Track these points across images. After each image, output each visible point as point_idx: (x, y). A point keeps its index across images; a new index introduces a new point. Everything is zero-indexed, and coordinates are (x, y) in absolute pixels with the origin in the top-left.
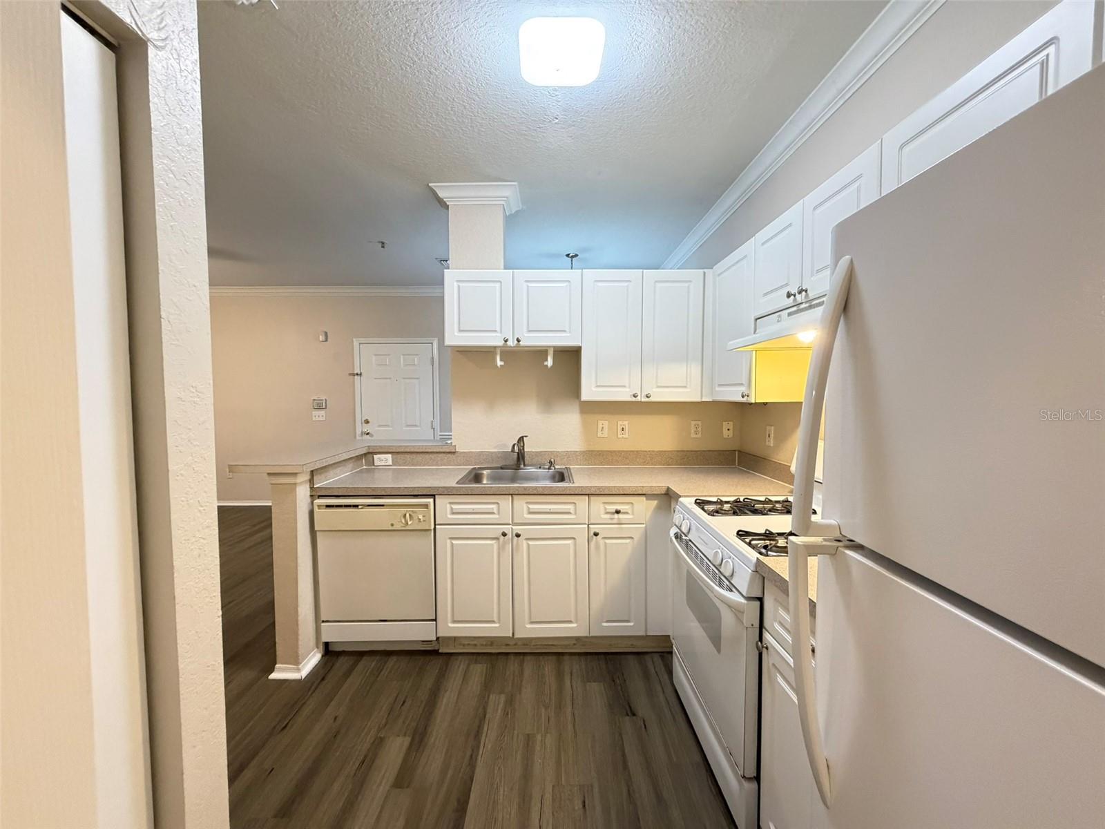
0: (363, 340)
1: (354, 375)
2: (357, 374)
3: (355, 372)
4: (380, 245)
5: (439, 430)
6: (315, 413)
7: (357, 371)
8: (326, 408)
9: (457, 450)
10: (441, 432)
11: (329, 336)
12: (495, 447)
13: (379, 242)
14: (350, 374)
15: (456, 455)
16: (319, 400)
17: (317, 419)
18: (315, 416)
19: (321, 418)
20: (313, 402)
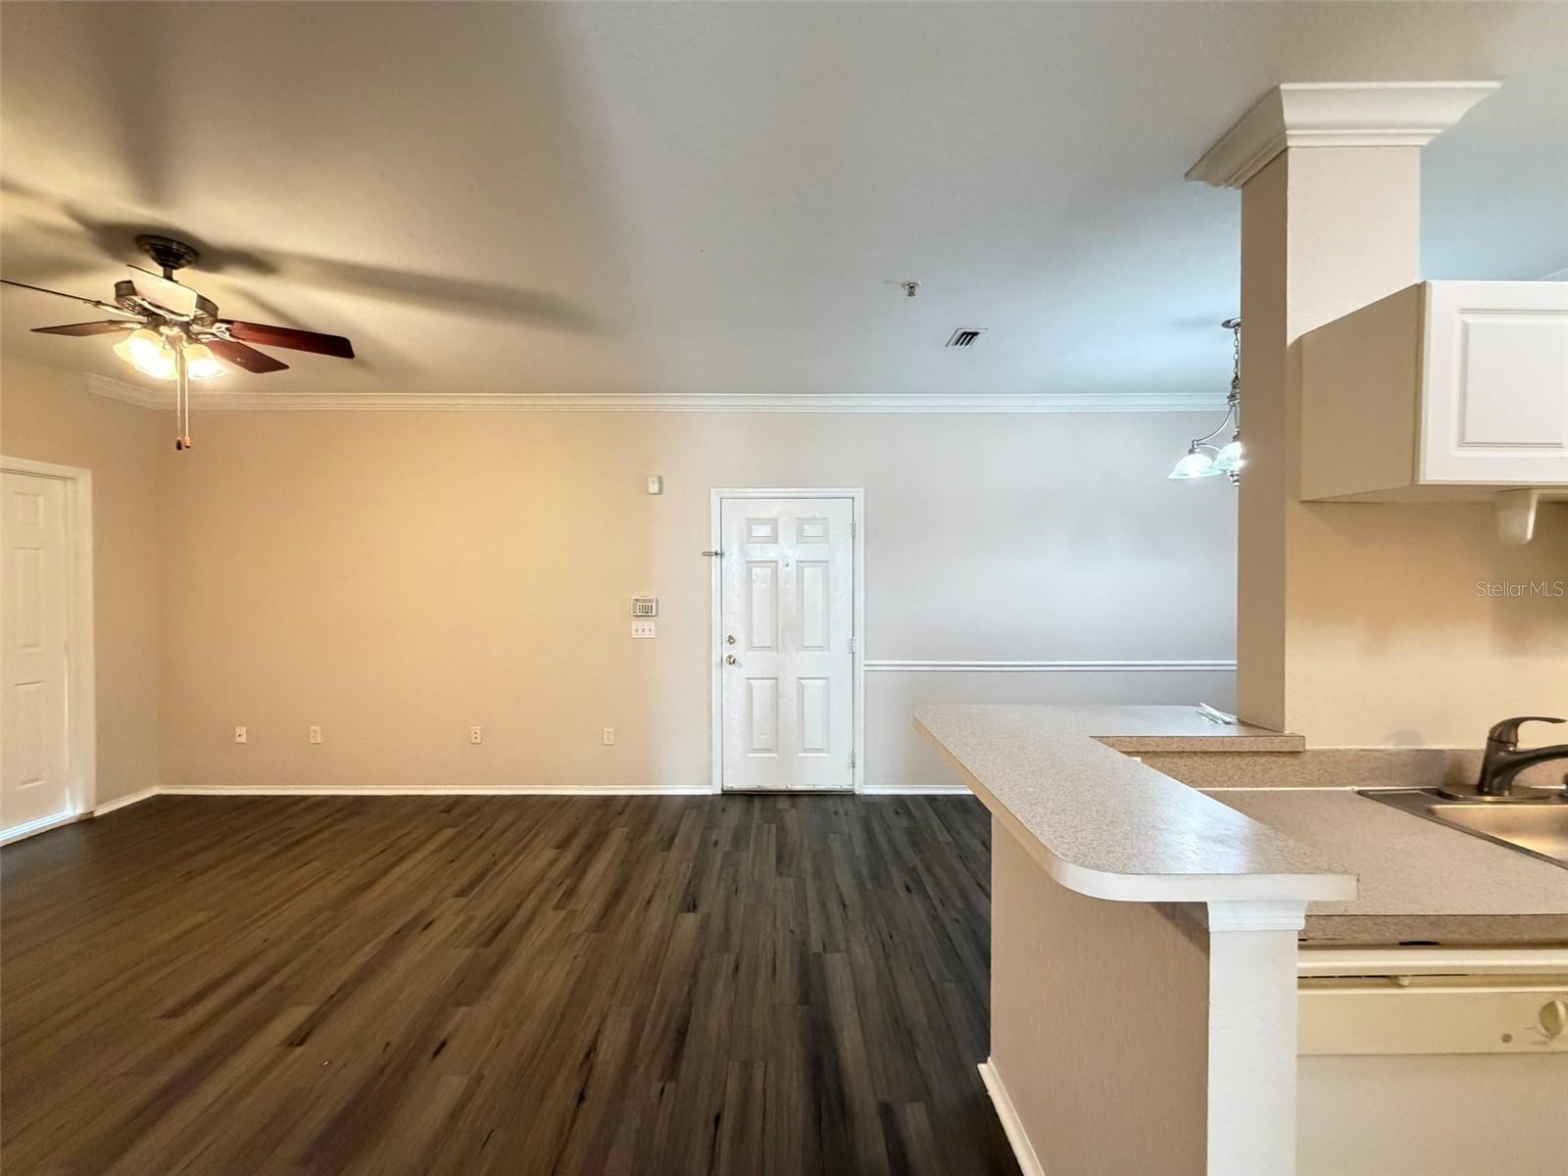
0: (726, 492)
1: (708, 554)
2: (716, 554)
3: (713, 551)
4: (906, 291)
5: (862, 657)
6: (637, 624)
7: (715, 548)
8: (657, 615)
9: (1307, 748)
10: (866, 658)
11: (665, 485)
12: (1387, 740)
13: (903, 285)
14: (705, 554)
15: (1305, 758)
16: (645, 601)
17: (640, 635)
18: (637, 630)
19: (647, 634)
20: (634, 605)
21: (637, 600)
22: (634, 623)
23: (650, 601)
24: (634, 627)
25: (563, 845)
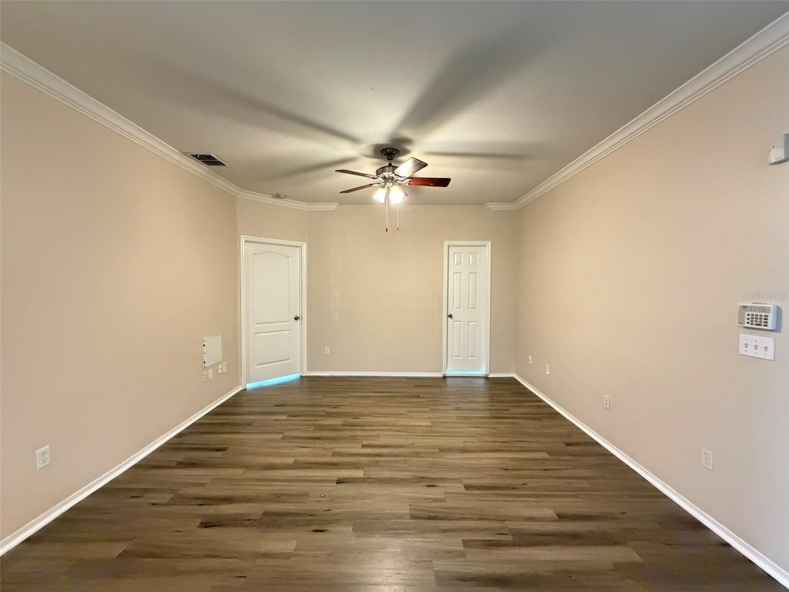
6: (745, 338)
16: (755, 309)
17: (751, 352)
18: (746, 346)
19: (760, 354)
20: (741, 316)
21: (745, 307)
22: (741, 336)
23: (765, 309)
24: (742, 341)
25: (561, 517)
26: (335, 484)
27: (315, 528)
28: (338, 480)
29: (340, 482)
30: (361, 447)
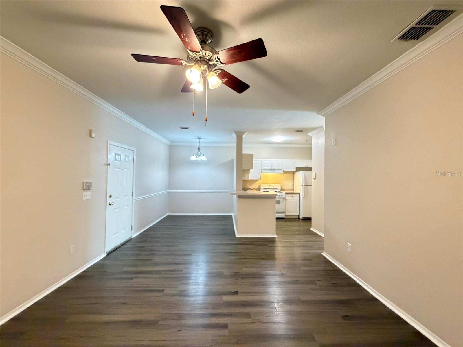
0: (111, 142)
3: (108, 163)
6: (85, 194)
16: (89, 183)
17: (85, 198)
19: (88, 197)
26: (238, 291)
27: (238, 274)
28: (237, 293)
29: (236, 293)
30: (229, 325)
